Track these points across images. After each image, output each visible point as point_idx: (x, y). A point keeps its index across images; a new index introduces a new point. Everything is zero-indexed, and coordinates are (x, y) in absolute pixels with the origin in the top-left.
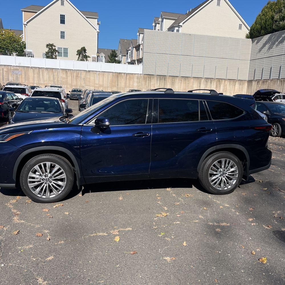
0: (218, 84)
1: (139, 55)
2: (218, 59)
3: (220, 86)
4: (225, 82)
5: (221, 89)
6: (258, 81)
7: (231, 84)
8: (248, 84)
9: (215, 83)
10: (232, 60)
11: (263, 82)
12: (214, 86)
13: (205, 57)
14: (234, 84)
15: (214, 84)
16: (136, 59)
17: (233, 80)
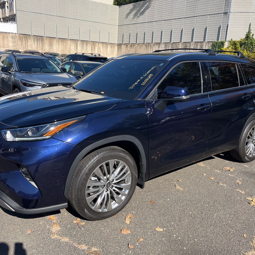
0: (93, 46)
1: (5, 13)
2: (92, 23)
3: (95, 49)
4: (99, 45)
5: (96, 52)
6: (127, 45)
7: (104, 47)
8: (118, 47)
9: (90, 45)
10: (103, 24)
11: (131, 46)
12: (89, 49)
13: (79, 20)
14: (107, 47)
15: (89, 47)
16: (1, 17)
17: (105, 43)
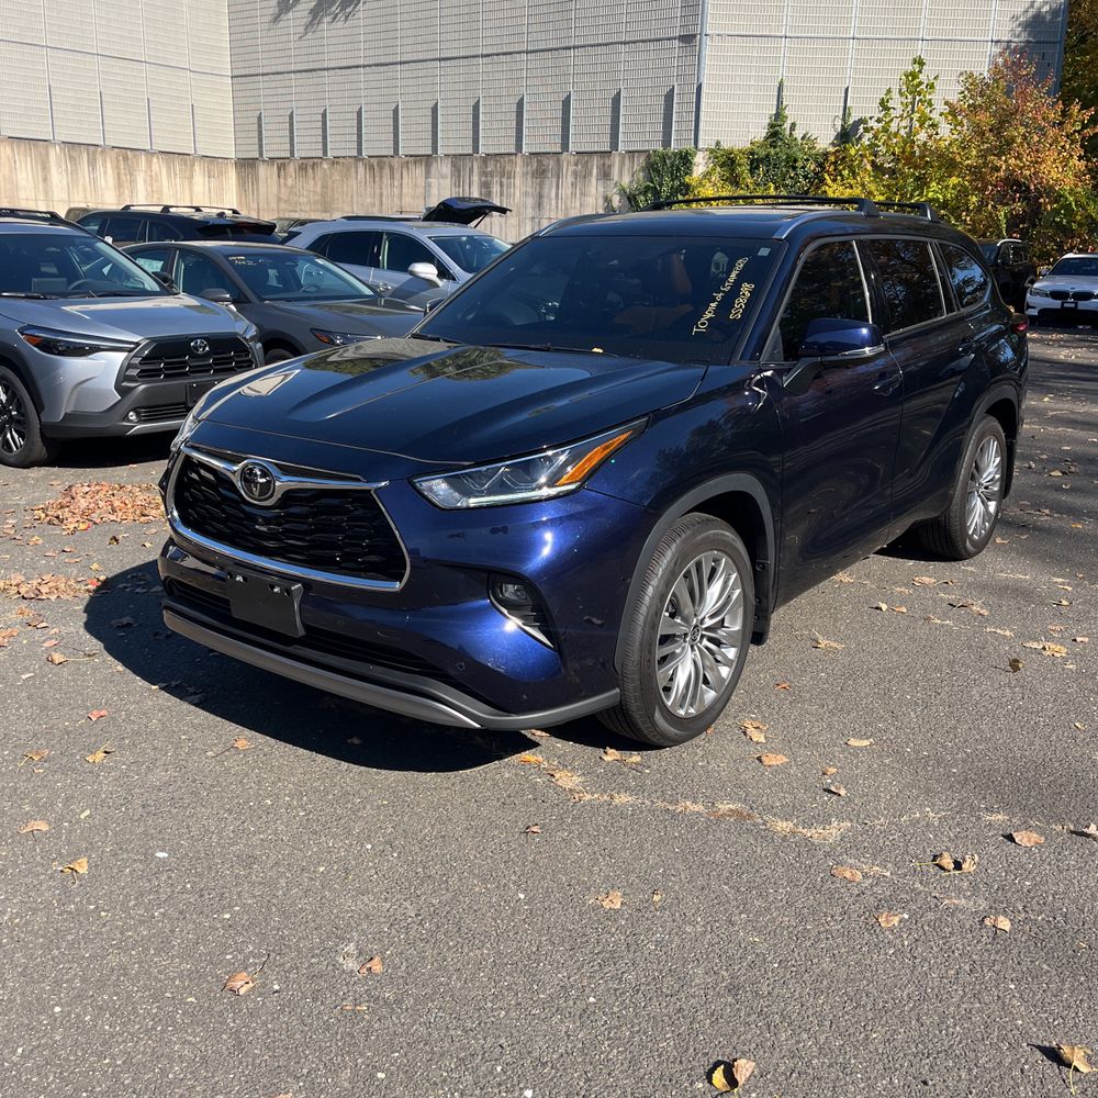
0: (122, 171)
2: (111, 61)
3: (133, 182)
4: (149, 163)
5: (139, 195)
6: (281, 164)
7: (176, 174)
8: (238, 174)
9: (109, 165)
10: (162, 70)
11: (303, 168)
12: (106, 181)
13: (47, 47)
14: (188, 174)
15: (105, 172)
17: (181, 157)
